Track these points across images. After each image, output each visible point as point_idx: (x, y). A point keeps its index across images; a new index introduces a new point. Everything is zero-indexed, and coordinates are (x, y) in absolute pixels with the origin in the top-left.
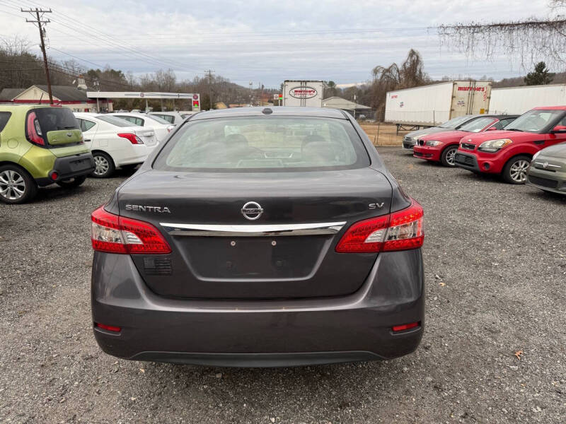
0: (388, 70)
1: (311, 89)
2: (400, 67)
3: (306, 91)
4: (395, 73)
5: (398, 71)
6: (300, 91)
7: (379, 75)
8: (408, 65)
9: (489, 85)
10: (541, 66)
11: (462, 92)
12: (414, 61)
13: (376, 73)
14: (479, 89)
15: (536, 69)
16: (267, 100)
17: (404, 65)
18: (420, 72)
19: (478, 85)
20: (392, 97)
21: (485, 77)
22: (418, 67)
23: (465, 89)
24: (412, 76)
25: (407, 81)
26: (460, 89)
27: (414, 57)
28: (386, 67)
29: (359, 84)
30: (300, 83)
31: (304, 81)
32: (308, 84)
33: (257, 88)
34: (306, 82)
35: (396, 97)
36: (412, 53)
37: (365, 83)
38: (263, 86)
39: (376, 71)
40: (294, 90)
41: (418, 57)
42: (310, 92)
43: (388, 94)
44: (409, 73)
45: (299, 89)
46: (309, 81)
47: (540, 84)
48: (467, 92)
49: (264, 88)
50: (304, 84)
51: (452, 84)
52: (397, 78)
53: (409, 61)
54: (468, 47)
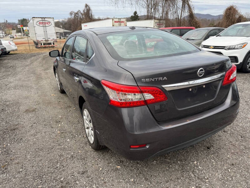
0: (77, 13)
1: (48, 22)
2: (82, 12)
3: (46, 23)
4: (80, 15)
5: (81, 14)
6: (42, 23)
7: (73, 16)
8: (85, 11)
9: (126, 20)
10: (135, 13)
11: (116, 23)
12: (88, 9)
13: (71, 15)
14: (122, 22)
15: (134, 14)
16: (11, 28)
17: (84, 11)
18: (91, 15)
19: (122, 20)
20: (85, 26)
21: (114, 17)
22: (90, 12)
23: (117, 22)
24: (88, 17)
25: (86, 19)
26: (115, 22)
27: (88, 8)
28: (76, 12)
29: (61, 20)
30: (41, 19)
31: (43, 18)
32: (46, 19)
33: (3, 22)
34: (44, 18)
35: (86, 26)
36: (86, 6)
37: (63, 20)
38: (7, 21)
39: (71, 14)
40: (38, 22)
41: (89, 7)
42: (47, 23)
43: (82, 25)
44: (87, 14)
45: (41, 22)
46: (46, 18)
47: (137, 20)
48: (118, 23)
49: (8, 22)
50: (43, 19)
51: (112, 20)
52: (82, 17)
53: (86, 9)
54: (115, 4)
